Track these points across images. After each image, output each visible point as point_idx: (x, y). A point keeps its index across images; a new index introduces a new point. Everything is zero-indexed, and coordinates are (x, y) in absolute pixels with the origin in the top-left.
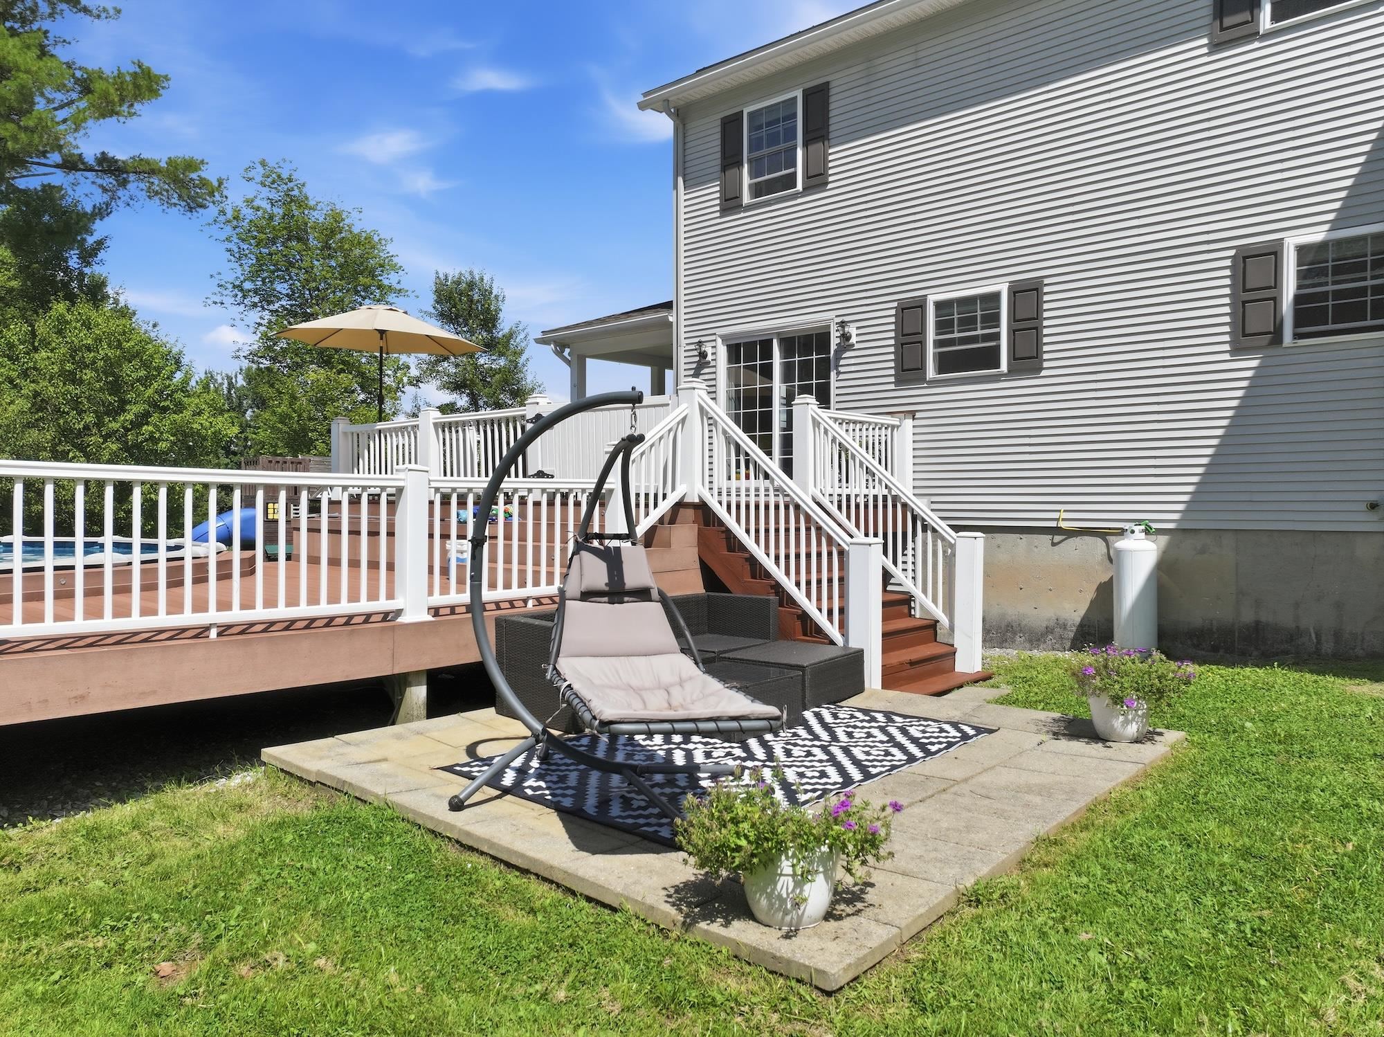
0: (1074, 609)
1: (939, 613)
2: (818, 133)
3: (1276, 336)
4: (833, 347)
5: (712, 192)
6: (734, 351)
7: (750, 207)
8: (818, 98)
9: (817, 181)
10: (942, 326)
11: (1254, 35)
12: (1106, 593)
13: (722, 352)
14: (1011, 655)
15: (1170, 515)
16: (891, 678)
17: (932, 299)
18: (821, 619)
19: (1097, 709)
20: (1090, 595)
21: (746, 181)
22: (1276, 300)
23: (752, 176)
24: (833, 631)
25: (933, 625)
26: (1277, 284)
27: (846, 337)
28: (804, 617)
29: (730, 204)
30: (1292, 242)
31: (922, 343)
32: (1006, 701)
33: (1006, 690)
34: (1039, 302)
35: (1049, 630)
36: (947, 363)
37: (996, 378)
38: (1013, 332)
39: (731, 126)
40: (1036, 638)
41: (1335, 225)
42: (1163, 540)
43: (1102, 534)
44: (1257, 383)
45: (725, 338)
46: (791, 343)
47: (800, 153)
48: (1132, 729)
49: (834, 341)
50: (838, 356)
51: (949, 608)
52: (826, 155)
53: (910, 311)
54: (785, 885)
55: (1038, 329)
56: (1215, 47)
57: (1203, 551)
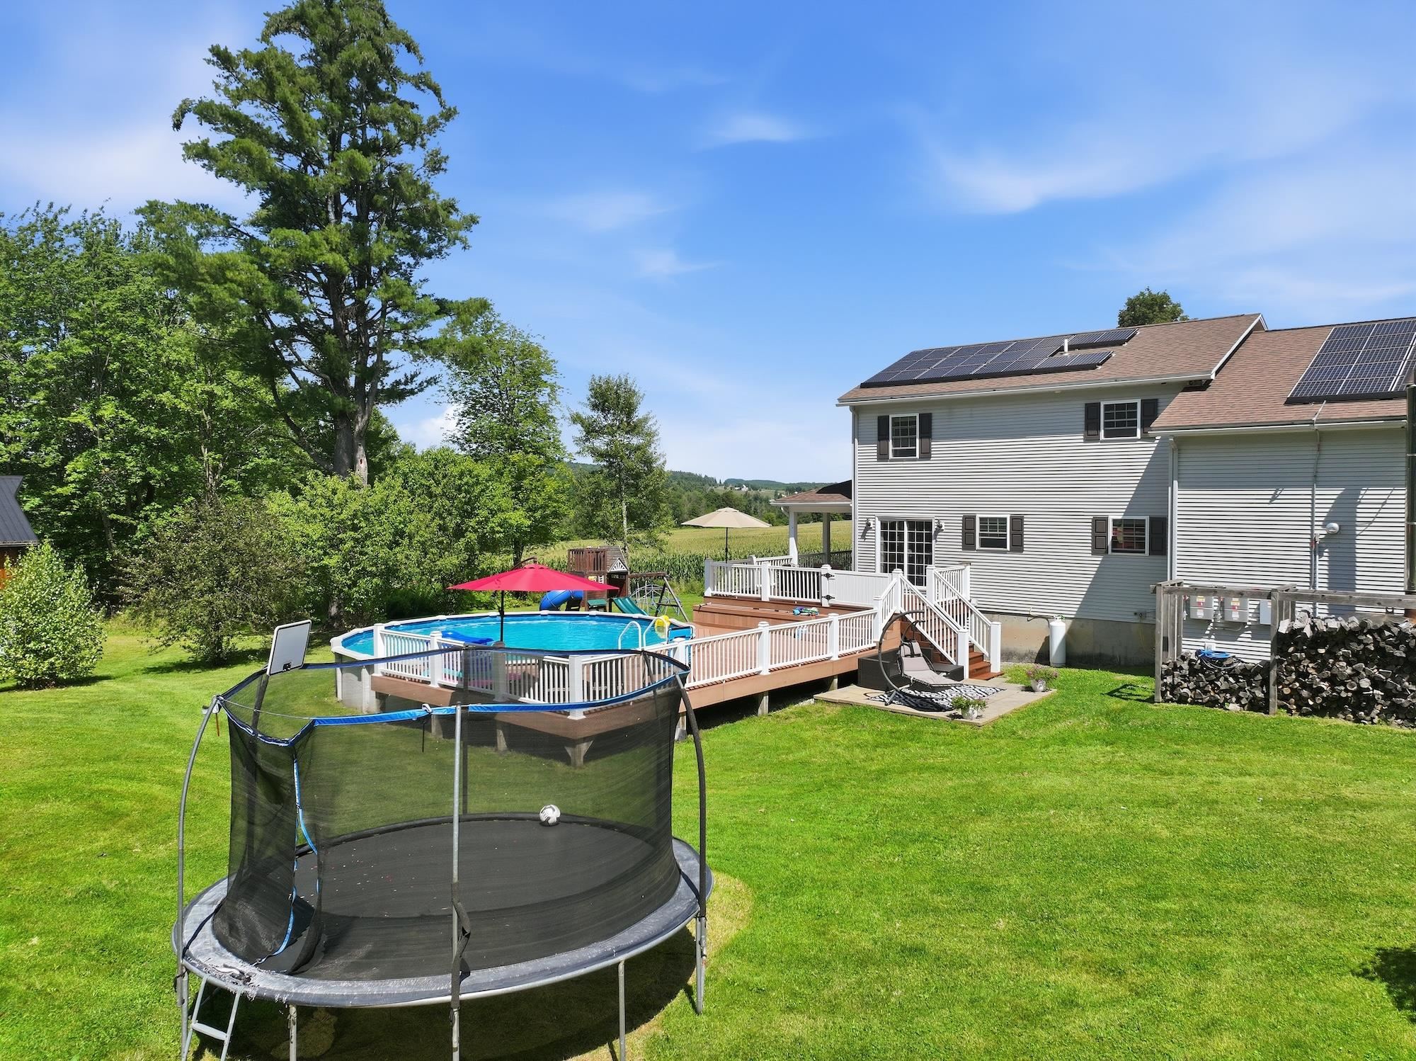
0: (1036, 647)
1: (984, 651)
2: (927, 434)
3: (1107, 552)
4: (933, 530)
5: (872, 450)
6: (884, 526)
7: (892, 460)
8: (926, 420)
9: (926, 455)
10: (982, 528)
11: (1098, 440)
12: (1047, 641)
13: (878, 524)
14: (1011, 665)
15: (1072, 610)
16: (972, 675)
17: (978, 516)
18: (948, 656)
19: (1032, 683)
20: (1043, 641)
21: (891, 447)
22: (1106, 537)
23: (895, 445)
24: (952, 660)
25: (982, 656)
26: (1106, 531)
27: (940, 527)
28: (941, 655)
29: (882, 456)
30: (1111, 517)
31: (974, 534)
32: (1008, 682)
33: (1009, 678)
34: (1022, 525)
35: (1026, 655)
36: (984, 543)
37: (1005, 552)
38: (1012, 535)
39: (883, 422)
40: (1021, 658)
41: (1126, 514)
42: (1070, 622)
43: (1047, 618)
44: (1102, 567)
45: (880, 518)
46: (912, 524)
47: (918, 441)
48: (1042, 688)
49: (934, 527)
50: (936, 535)
51: (989, 649)
52: (930, 445)
53: (968, 521)
54: (970, 712)
55: (1022, 535)
56: (1086, 440)
57: (1082, 626)
